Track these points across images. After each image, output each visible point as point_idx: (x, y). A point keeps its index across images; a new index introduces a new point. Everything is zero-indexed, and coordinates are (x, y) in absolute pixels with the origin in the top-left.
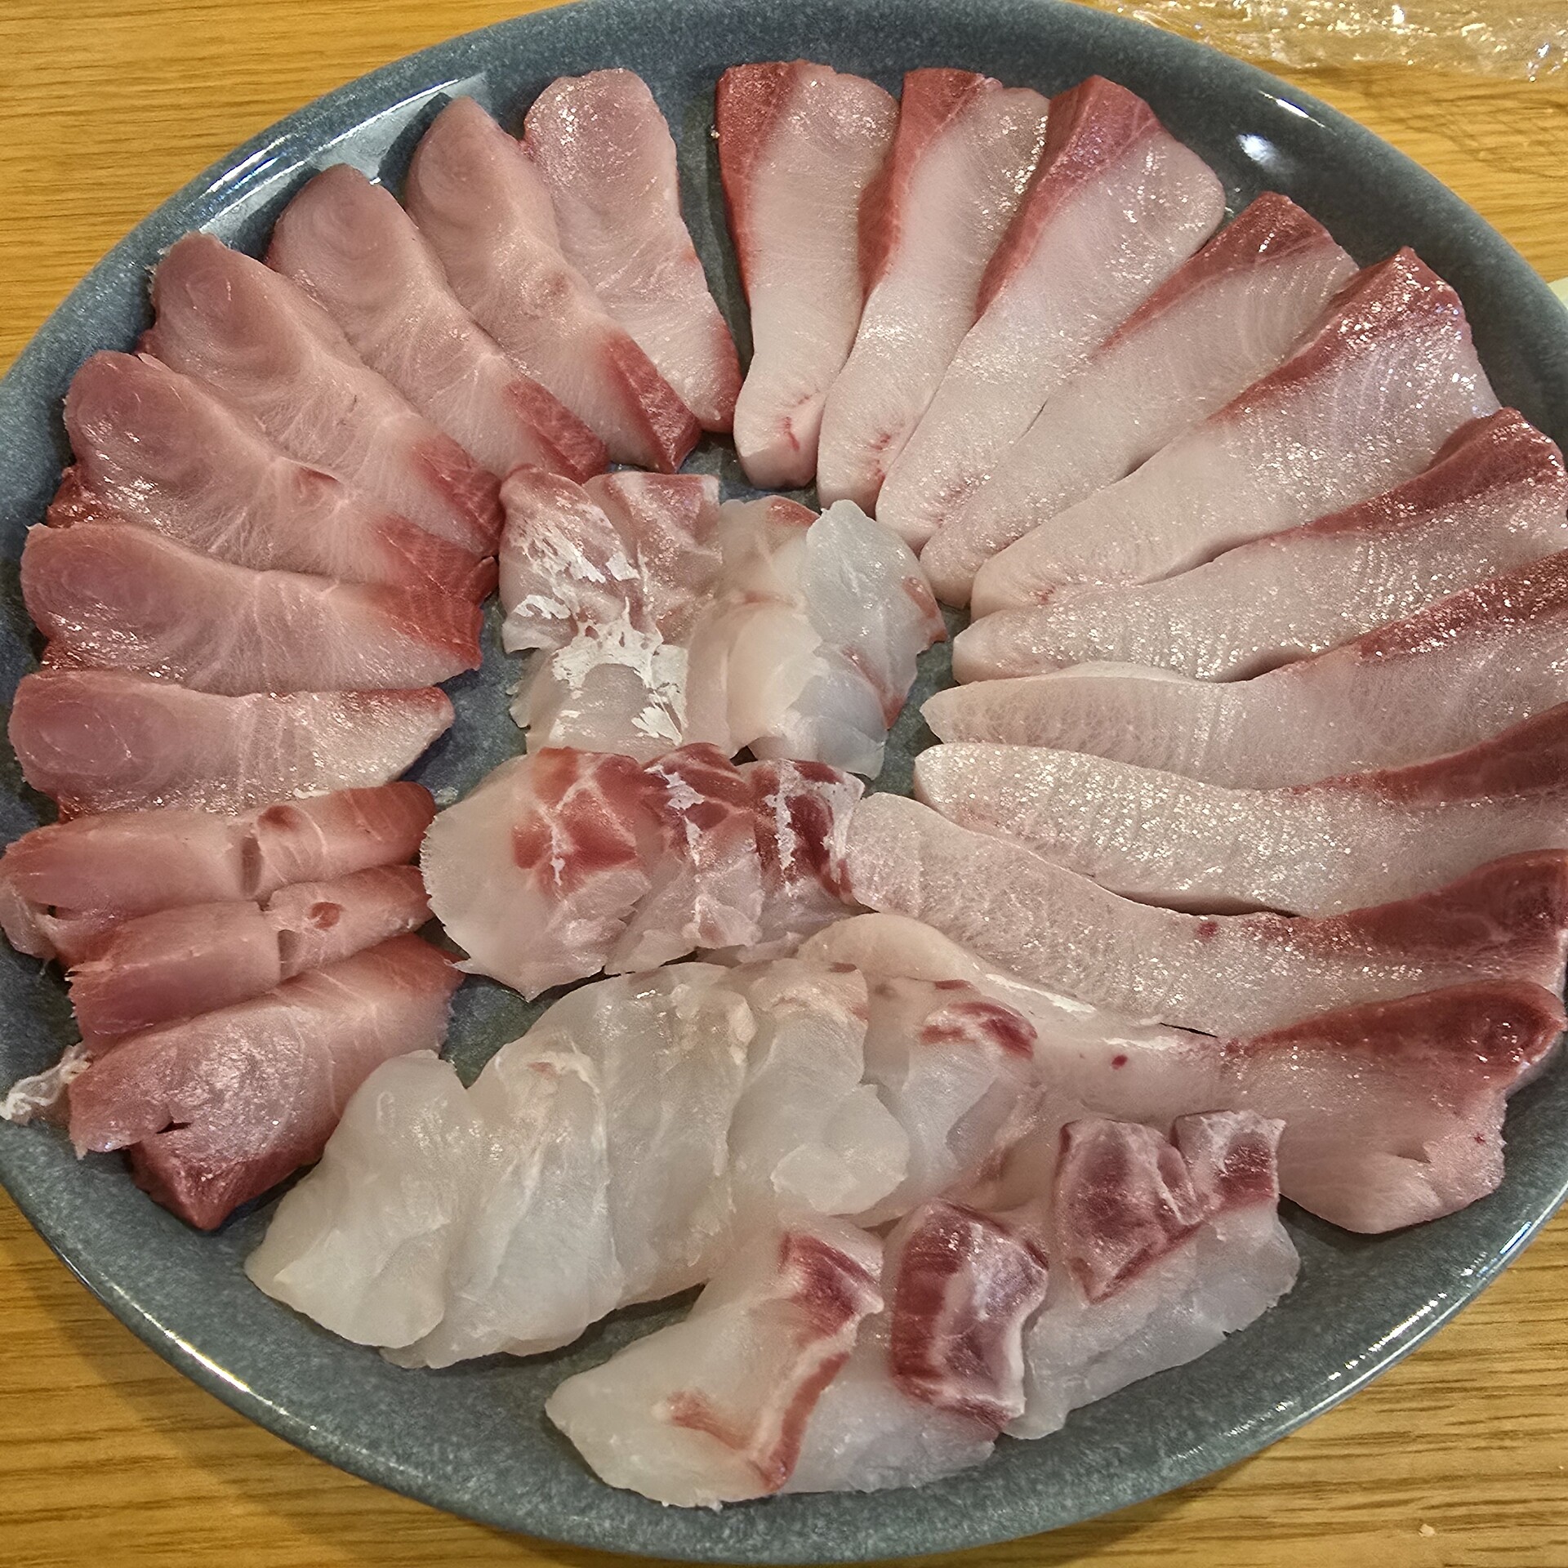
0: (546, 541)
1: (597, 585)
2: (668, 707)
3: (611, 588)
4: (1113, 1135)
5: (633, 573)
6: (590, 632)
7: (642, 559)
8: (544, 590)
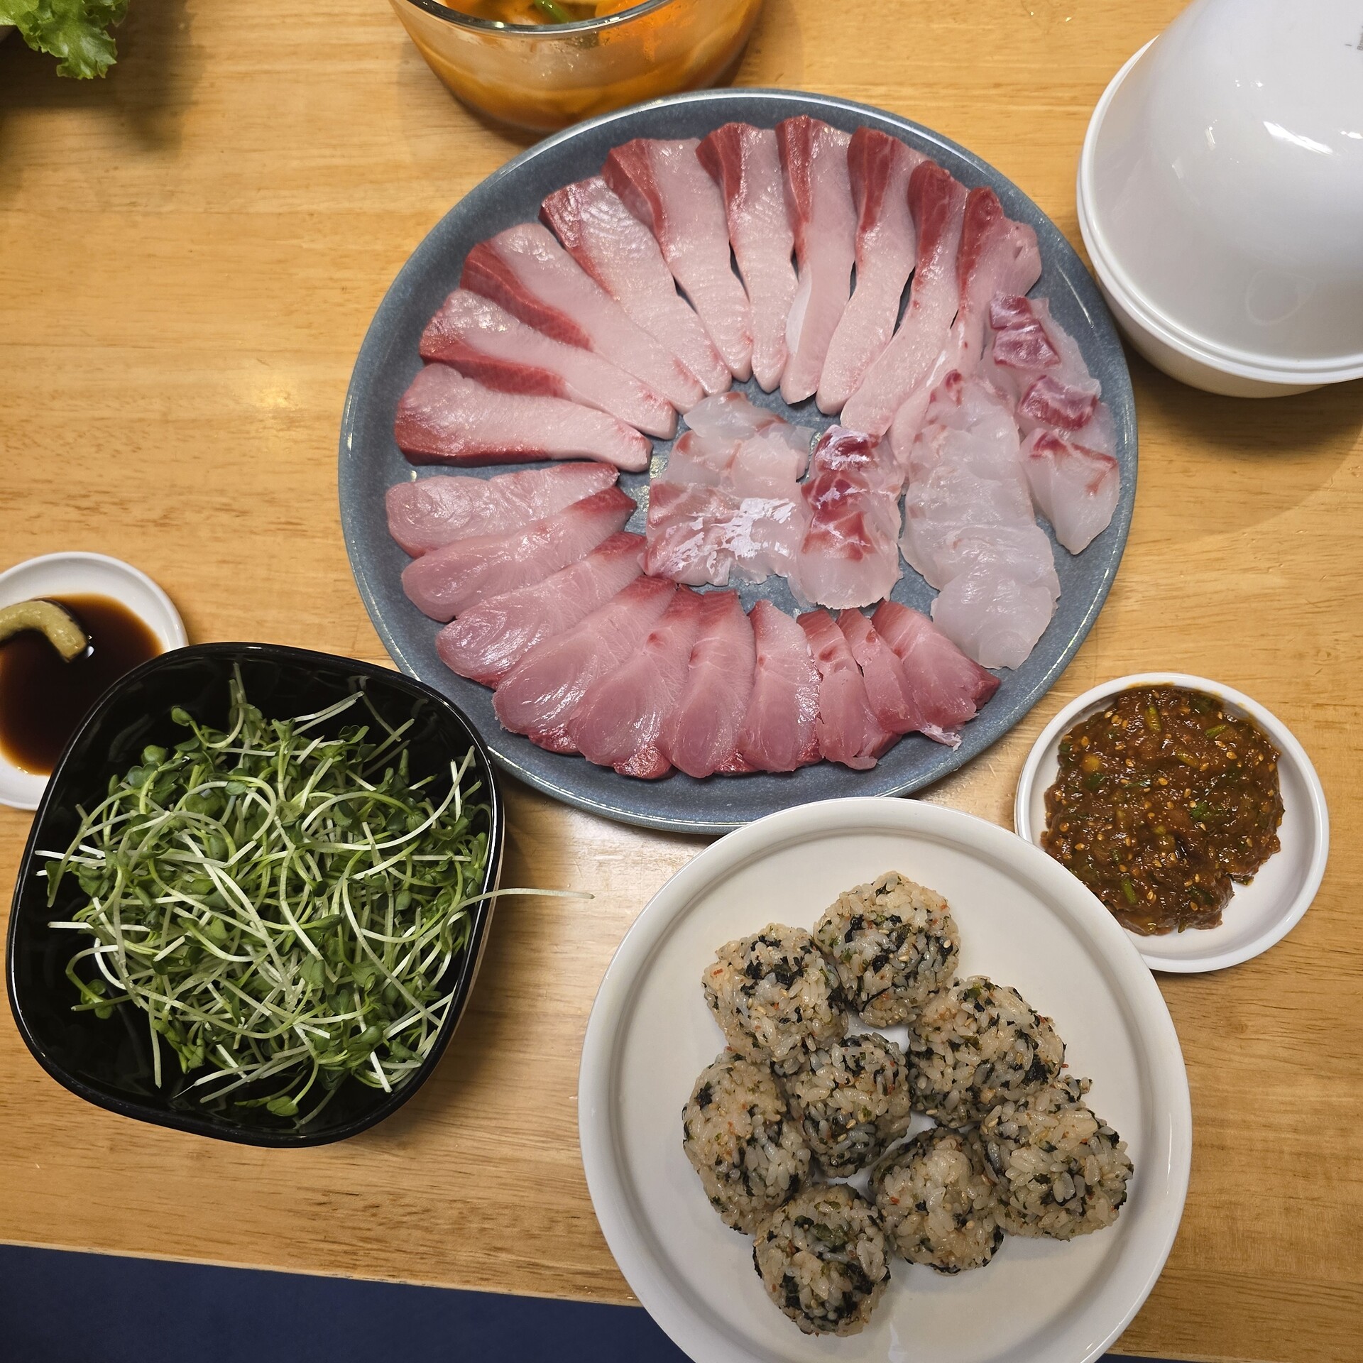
0: (683, 553)
1: (705, 535)
2: (775, 508)
3: (706, 530)
4: (1002, 345)
5: (700, 520)
6: (728, 541)
7: (694, 514)
8: (704, 559)
